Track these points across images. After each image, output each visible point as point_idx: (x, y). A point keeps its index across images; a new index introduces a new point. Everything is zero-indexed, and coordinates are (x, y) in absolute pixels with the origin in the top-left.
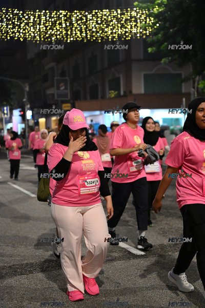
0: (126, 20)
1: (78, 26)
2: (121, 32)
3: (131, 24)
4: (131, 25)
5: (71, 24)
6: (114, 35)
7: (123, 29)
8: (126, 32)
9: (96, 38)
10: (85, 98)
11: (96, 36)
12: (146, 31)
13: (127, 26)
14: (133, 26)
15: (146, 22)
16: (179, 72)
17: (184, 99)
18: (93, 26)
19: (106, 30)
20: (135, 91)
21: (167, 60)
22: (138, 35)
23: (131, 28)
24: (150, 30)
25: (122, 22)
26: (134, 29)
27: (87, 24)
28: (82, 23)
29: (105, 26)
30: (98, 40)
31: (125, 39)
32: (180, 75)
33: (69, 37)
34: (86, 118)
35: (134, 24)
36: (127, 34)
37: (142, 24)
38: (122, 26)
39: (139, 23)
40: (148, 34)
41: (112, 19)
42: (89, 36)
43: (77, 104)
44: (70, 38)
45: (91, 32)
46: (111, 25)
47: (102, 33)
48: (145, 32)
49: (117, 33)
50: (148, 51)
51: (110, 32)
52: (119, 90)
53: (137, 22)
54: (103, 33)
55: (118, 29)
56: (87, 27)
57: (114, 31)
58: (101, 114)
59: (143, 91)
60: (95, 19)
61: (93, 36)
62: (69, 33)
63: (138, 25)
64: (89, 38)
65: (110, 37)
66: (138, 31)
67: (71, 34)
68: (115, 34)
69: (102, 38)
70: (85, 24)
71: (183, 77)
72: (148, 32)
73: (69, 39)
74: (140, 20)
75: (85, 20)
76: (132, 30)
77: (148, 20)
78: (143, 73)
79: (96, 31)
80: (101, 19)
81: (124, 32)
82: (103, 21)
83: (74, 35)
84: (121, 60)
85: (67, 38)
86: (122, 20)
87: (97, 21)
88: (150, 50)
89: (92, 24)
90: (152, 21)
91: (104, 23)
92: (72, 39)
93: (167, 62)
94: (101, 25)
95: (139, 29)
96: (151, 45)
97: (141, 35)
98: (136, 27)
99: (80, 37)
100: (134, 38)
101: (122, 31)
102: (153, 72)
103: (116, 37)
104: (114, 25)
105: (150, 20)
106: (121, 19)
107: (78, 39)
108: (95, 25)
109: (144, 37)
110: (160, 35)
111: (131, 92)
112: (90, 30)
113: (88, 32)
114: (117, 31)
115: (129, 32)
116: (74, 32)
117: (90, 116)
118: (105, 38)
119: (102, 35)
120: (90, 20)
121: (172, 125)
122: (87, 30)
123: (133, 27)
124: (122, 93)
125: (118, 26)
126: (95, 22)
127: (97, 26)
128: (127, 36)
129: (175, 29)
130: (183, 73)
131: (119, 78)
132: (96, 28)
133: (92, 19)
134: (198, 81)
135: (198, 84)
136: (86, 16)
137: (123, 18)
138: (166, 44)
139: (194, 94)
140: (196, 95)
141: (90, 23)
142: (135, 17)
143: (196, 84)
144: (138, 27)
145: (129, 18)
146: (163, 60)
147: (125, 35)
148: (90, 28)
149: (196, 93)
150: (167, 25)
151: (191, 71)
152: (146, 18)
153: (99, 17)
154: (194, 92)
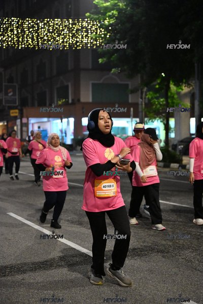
0: (78, 30)
1: (29, 34)
2: (72, 42)
3: (82, 34)
4: (82, 35)
5: (23, 31)
6: (65, 44)
7: (74, 38)
8: (77, 42)
10: (33, 105)
12: (97, 41)
13: (79, 36)
14: (84, 36)
15: (96, 33)
16: (126, 83)
17: (132, 109)
19: (57, 38)
20: (83, 100)
21: (117, 70)
22: (89, 45)
23: (82, 38)
24: (101, 41)
25: (73, 32)
26: (85, 39)
27: (38, 32)
28: (33, 30)
29: (57, 34)
31: (76, 48)
32: (127, 85)
33: (20, 44)
34: (33, 124)
35: (85, 34)
36: (78, 44)
37: (92, 35)
38: (74, 36)
39: (90, 33)
41: (64, 28)
42: (40, 44)
43: (25, 111)
44: (22, 45)
45: (43, 40)
46: (62, 34)
47: (53, 42)
48: (95, 43)
49: (68, 42)
50: (99, 61)
51: (61, 41)
52: (67, 97)
53: (88, 33)
54: (55, 42)
55: (69, 39)
56: (38, 35)
57: (65, 40)
58: (49, 121)
59: (91, 100)
60: (47, 28)
61: (45, 44)
62: (20, 40)
63: (89, 35)
66: (89, 41)
67: (23, 41)
68: (66, 43)
70: (36, 32)
71: (130, 87)
72: (98, 43)
73: (20, 46)
74: (91, 30)
75: (36, 28)
76: (83, 40)
77: (99, 31)
78: (91, 82)
79: (48, 39)
80: (53, 28)
81: (75, 42)
82: (55, 29)
83: (25, 42)
84: (70, 68)
85: (19, 45)
86: (73, 30)
87: (48, 30)
88: (100, 60)
89: (43, 32)
90: (103, 33)
91: (55, 32)
92: (23, 46)
93: (117, 73)
94: (53, 34)
95: (89, 39)
96: (102, 56)
97: (92, 45)
99: (32, 44)
100: (85, 48)
101: (73, 40)
102: (101, 81)
103: (67, 46)
104: (65, 34)
107: (29, 46)
108: (46, 34)
109: (95, 47)
111: (79, 100)
112: (41, 38)
113: (40, 40)
114: (68, 40)
115: (80, 41)
116: (26, 40)
117: (38, 123)
120: (42, 28)
121: (118, 134)
122: (39, 37)
124: (70, 101)
125: (69, 36)
127: (48, 34)
128: (77, 46)
129: (126, 41)
130: (129, 83)
131: (67, 87)
132: (47, 36)
133: (44, 28)
134: (146, 92)
135: (146, 95)
136: (38, 24)
137: (74, 28)
138: (116, 55)
139: (142, 104)
140: (144, 106)
141: (41, 31)
142: (86, 27)
143: (144, 95)
144: (88, 37)
145: (80, 28)
146: (113, 70)
147: (76, 44)
148: (41, 36)
149: (143, 103)
150: (117, 37)
151: (140, 82)
152: (96, 29)
153: (50, 26)
154: (142, 102)
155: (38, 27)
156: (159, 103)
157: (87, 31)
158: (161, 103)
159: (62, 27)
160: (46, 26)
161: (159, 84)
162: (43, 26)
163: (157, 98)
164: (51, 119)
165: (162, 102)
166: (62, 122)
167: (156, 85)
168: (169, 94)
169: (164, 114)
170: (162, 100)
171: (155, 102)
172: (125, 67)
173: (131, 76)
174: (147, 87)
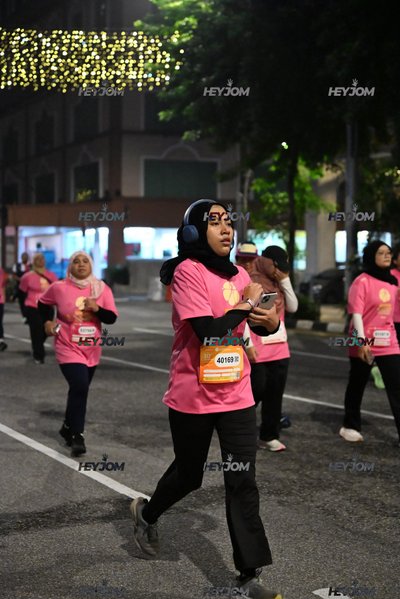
0: (118, 54)
1: (22, 59)
2: (107, 77)
3: (127, 61)
4: (127, 65)
5: (9, 53)
6: (93, 81)
7: (110, 70)
8: (116, 77)
9: (58, 84)
10: (27, 201)
11: (57, 81)
12: (155, 76)
13: (120, 66)
14: (130, 65)
15: (155, 60)
16: (214, 160)
18: (52, 60)
19: (77, 69)
20: (126, 192)
21: (194, 135)
22: (140, 84)
23: (127, 69)
24: (163, 77)
25: (109, 57)
26: (131, 72)
27: (40, 55)
28: (29, 52)
29: (76, 61)
30: (62, 89)
32: (214, 165)
33: (3, 78)
34: (26, 239)
35: (133, 62)
36: (118, 81)
37: (146, 64)
38: (110, 65)
39: (142, 61)
40: (158, 84)
41: (91, 49)
42: (43, 80)
43: (10, 212)
44: (6, 81)
45: (48, 72)
46: (87, 61)
47: (69, 76)
48: (152, 79)
49: (99, 77)
50: (158, 117)
51: (85, 74)
52: (94, 186)
53: (138, 60)
54: (72, 77)
55: (101, 71)
56: (39, 63)
57: (93, 73)
58: (58, 233)
59: (142, 193)
60: (57, 48)
61: (52, 81)
62: (4, 70)
63: (139, 65)
64: (43, 84)
65: (85, 85)
66: (140, 76)
67: (8, 73)
68: (95, 79)
69: (70, 85)
70: (36, 55)
71: (219, 169)
72: (158, 79)
73: (3, 83)
74: (144, 55)
75: (36, 49)
76: (127, 74)
77: (159, 57)
78: (142, 158)
79: (58, 71)
80: (69, 48)
81: (111, 77)
82: (73, 52)
83: (13, 75)
84: (101, 130)
86: (108, 54)
87: (60, 53)
88: (162, 115)
89: (49, 57)
90: (168, 60)
91: (73, 57)
92: (9, 83)
93: (194, 140)
94: (69, 60)
95: (141, 72)
96: (165, 106)
97: (145, 84)
98: (136, 69)
99: (26, 80)
100: (131, 89)
101: (108, 74)
102: (163, 157)
103: (97, 85)
104: (93, 62)
105: (164, 58)
106: (108, 50)
107: (21, 84)
108: (56, 60)
109: (151, 88)
110: (181, 87)
111: (118, 193)
112: (45, 68)
113: (42, 71)
114: (99, 73)
115: (122, 76)
116: (15, 71)
117: (36, 236)
118: (75, 85)
119: (69, 80)
120: (47, 48)
122: (41, 67)
123: (131, 69)
124: (101, 194)
125: (101, 64)
126: (56, 52)
127: (60, 60)
128: (117, 85)
129: (212, 77)
130: (218, 160)
131: (95, 166)
132: (58, 65)
133: (51, 48)
134: (251, 179)
135: (251, 185)
136: (39, 41)
137: (111, 49)
138: (192, 104)
139: (242, 203)
140: (246, 206)
141: (46, 54)
142: (134, 49)
143: (247, 184)
144: (139, 68)
145: (123, 50)
146: (186, 134)
147: (115, 83)
148: (45, 64)
149: (245, 201)
150: (196, 69)
151: (238, 159)
152: (155, 53)
153: (64, 45)
154: (242, 199)
155: (40, 46)
156: (276, 202)
157: (136, 57)
158: (280, 201)
159: (88, 48)
160: (54, 45)
161: (276, 164)
162: (49, 45)
163: (273, 191)
164: (62, 229)
165: (283, 198)
166: (84, 235)
167: (269, 166)
168: (296, 184)
169: (285, 224)
170: (282, 195)
171: (268, 199)
172: (211, 130)
173: (221, 148)
174: (253, 169)
